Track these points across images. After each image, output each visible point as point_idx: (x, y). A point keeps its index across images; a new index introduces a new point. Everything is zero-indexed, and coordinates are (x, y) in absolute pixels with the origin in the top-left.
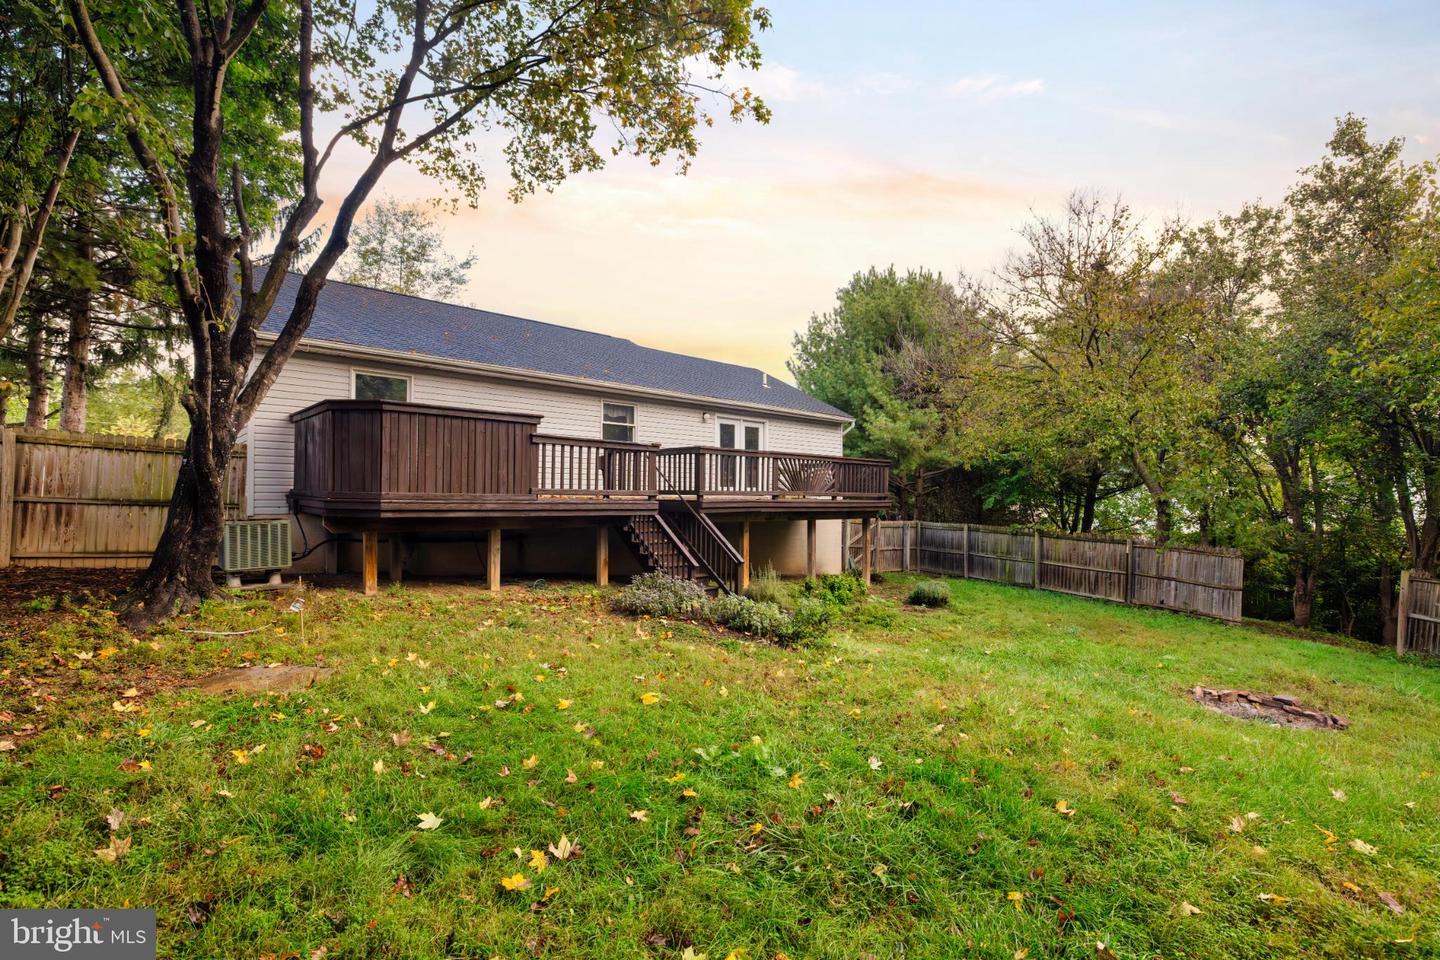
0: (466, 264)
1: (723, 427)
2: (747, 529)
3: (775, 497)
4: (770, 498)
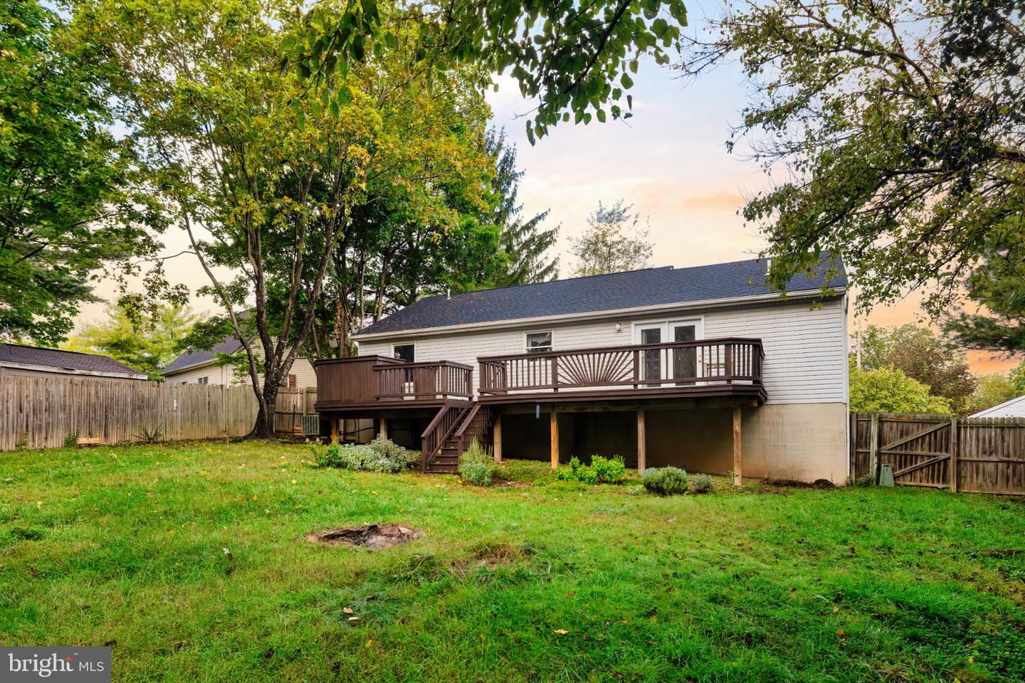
2: (555, 418)
3: (556, 389)
4: (552, 391)
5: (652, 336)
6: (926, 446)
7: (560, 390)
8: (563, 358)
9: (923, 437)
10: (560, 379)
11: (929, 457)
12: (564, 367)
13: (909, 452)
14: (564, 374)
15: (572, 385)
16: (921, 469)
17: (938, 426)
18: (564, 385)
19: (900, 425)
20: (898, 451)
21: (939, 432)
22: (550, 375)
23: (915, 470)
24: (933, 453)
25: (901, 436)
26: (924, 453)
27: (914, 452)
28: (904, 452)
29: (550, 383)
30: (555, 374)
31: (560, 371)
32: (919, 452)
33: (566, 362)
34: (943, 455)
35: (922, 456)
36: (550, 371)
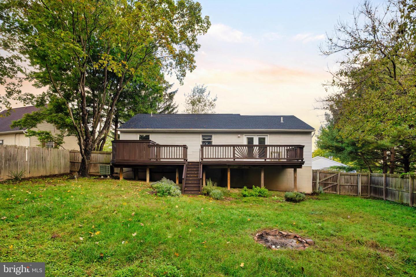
0: (215, 100)
1: (248, 139)
2: (229, 170)
3: (234, 159)
4: (233, 160)
5: (250, 141)
6: (331, 181)
7: (236, 160)
8: (238, 147)
9: (331, 178)
10: (236, 155)
11: (332, 184)
12: (238, 151)
13: (327, 182)
14: (238, 154)
15: (241, 158)
16: (330, 188)
17: (335, 174)
18: (238, 158)
19: (324, 174)
20: (324, 182)
21: (335, 177)
22: (232, 154)
23: (328, 188)
24: (333, 183)
25: (325, 178)
26: (331, 183)
27: (328, 182)
28: (325, 182)
29: (232, 157)
30: (234, 153)
31: (236, 152)
32: (329, 182)
33: (239, 149)
34: (335, 183)
35: (330, 184)
36: (232, 152)
